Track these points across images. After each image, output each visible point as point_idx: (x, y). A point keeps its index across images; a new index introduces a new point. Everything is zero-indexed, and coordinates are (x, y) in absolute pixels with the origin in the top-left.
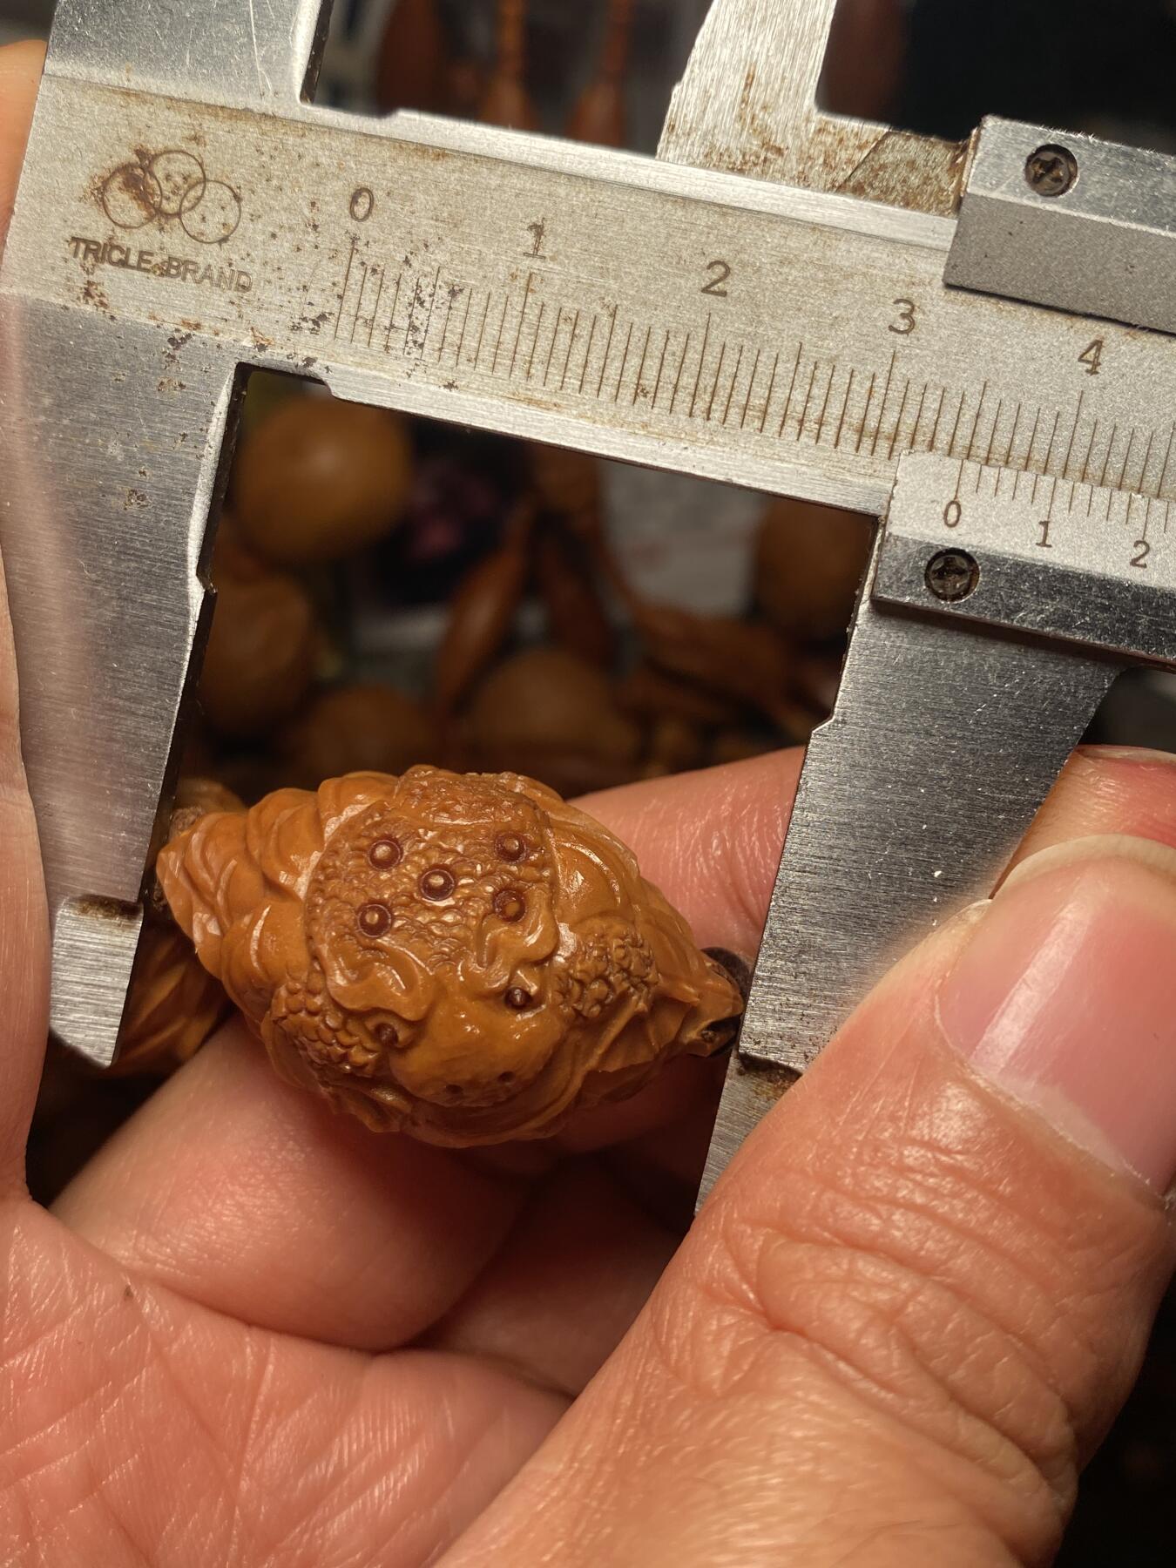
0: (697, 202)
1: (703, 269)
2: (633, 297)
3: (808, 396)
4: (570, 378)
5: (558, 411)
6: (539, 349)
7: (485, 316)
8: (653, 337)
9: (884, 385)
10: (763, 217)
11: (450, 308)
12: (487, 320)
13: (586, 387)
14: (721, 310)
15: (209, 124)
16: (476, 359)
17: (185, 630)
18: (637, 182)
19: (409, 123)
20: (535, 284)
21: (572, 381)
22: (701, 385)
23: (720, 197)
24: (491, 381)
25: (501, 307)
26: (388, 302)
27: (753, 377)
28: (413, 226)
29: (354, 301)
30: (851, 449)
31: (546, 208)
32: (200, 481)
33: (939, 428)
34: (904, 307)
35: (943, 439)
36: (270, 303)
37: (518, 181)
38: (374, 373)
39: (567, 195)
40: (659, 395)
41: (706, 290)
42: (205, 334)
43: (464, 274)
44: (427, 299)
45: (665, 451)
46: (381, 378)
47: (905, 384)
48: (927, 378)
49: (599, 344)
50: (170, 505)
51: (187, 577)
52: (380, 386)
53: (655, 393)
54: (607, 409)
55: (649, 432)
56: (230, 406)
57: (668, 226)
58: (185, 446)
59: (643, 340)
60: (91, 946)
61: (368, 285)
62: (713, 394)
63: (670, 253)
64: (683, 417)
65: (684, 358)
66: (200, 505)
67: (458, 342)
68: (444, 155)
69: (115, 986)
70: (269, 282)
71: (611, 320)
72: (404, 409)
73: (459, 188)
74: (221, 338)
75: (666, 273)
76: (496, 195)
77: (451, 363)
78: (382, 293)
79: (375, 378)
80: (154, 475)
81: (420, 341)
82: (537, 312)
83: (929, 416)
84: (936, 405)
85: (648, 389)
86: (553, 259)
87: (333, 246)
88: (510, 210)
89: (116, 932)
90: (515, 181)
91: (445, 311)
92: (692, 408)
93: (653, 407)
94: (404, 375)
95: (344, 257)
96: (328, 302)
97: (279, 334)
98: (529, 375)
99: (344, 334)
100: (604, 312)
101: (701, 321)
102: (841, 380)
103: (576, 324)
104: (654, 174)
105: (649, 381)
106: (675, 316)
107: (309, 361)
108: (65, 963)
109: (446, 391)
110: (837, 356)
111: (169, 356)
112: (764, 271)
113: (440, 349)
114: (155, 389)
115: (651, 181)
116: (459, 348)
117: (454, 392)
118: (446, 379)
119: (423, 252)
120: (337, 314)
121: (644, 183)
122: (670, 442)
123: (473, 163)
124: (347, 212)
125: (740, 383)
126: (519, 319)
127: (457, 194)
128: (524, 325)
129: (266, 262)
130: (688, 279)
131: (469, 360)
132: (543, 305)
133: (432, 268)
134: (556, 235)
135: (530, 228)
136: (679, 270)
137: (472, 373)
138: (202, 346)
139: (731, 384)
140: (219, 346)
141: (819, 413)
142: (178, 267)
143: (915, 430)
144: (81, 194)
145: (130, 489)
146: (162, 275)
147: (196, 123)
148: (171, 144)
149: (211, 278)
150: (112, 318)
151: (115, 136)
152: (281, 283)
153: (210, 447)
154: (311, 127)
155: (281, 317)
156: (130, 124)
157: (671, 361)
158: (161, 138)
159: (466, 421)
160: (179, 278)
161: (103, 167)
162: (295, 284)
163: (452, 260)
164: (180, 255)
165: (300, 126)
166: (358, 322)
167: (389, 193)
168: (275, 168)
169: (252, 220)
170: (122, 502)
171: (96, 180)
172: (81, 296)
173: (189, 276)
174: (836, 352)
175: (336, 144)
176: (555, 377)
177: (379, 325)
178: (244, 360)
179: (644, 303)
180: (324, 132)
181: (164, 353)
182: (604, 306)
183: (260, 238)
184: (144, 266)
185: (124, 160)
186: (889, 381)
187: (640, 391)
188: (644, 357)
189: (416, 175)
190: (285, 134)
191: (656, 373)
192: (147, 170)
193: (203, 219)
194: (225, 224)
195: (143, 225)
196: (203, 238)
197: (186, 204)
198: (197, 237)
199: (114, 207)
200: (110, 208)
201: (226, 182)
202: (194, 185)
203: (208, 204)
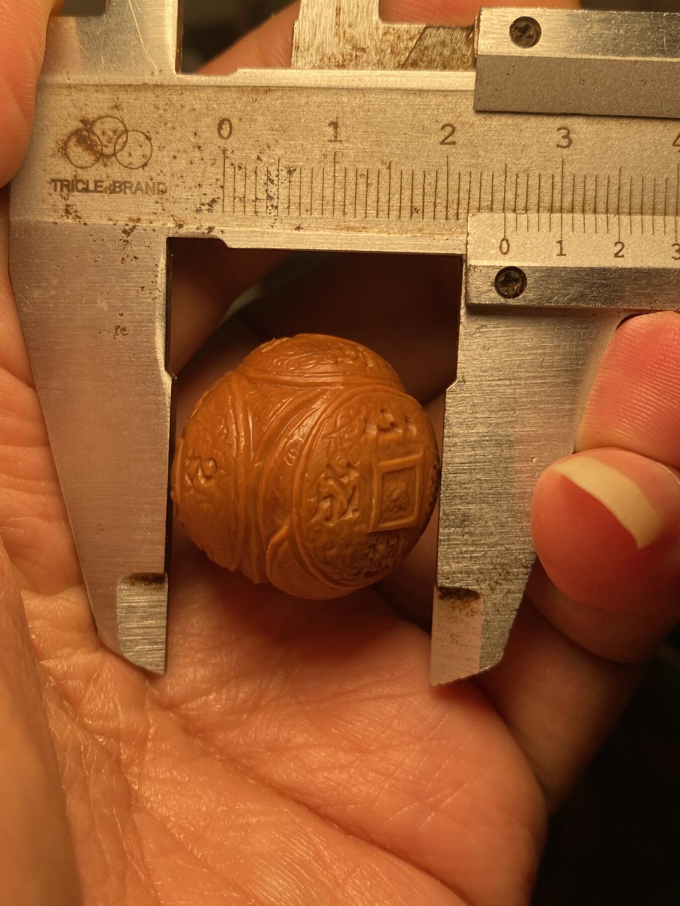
0: (428, 91)
1: (439, 131)
2: (399, 155)
3: (516, 194)
4: (370, 210)
5: (366, 231)
6: (348, 197)
7: (312, 183)
8: (415, 177)
9: (560, 180)
11: (290, 182)
12: (314, 185)
13: (381, 214)
14: (454, 153)
15: (123, 96)
16: (311, 209)
18: (389, 86)
19: (245, 74)
20: (338, 158)
21: (371, 211)
22: (450, 200)
23: (441, 86)
24: (323, 221)
25: (321, 176)
26: (252, 185)
27: (480, 189)
28: (258, 136)
29: (231, 188)
31: (338, 111)
32: (157, 313)
33: (597, 200)
34: (563, 132)
35: (601, 206)
36: (180, 198)
37: (317, 98)
38: (253, 229)
39: (349, 101)
40: (425, 211)
41: (443, 143)
42: (144, 224)
43: (295, 159)
44: (275, 178)
45: (435, 243)
46: (255, 231)
47: (572, 178)
48: (587, 172)
49: (384, 185)
50: (141, 330)
51: (160, 372)
52: (256, 237)
53: (423, 210)
54: (395, 225)
55: (423, 234)
56: (167, 265)
57: (413, 109)
58: (145, 294)
59: (410, 180)
60: (140, 604)
61: (238, 177)
62: (458, 204)
63: (417, 125)
64: (443, 221)
65: (436, 186)
66: (159, 328)
67: (298, 201)
68: (269, 89)
69: (159, 625)
70: (178, 186)
71: (388, 171)
72: (273, 247)
73: (282, 108)
74: (154, 225)
75: (416, 137)
76: (305, 109)
77: (297, 214)
78: (248, 181)
79: (252, 232)
80: (129, 315)
81: (275, 204)
82: (343, 174)
83: (590, 193)
84: (593, 187)
85: (418, 208)
86: (347, 141)
87: (212, 157)
88: (316, 116)
89: (155, 592)
90: (315, 98)
91: (287, 184)
92: (447, 215)
93: (423, 218)
94: (269, 227)
95: (220, 162)
96: (215, 191)
97: (189, 216)
98: (344, 213)
99: (228, 209)
100: (384, 167)
101: (443, 162)
102: (534, 182)
103: (367, 177)
104: (399, 79)
105: (418, 203)
106: (427, 162)
107: (211, 229)
108: (124, 617)
109: (297, 232)
110: (529, 168)
111: (124, 241)
112: (476, 125)
113: (288, 207)
114: (119, 263)
115: (398, 83)
116: (300, 205)
117: (302, 232)
118: (295, 225)
119: (267, 151)
120: (222, 198)
121: (394, 86)
122: (437, 237)
123: (288, 92)
124: (217, 135)
125: (473, 194)
126: (333, 180)
127: (282, 112)
128: (337, 183)
129: (173, 174)
130: (431, 138)
131: (307, 211)
132: (346, 170)
133: (275, 159)
134: (346, 127)
135: (330, 125)
136: (424, 133)
137: (310, 218)
138: (144, 232)
139: (468, 196)
140: (154, 230)
141: (525, 204)
142: (120, 187)
143: (584, 204)
144: (52, 153)
145: (115, 325)
146: (111, 193)
147: (115, 97)
148: (102, 113)
149: (141, 190)
150: (85, 224)
151: (66, 114)
152: (186, 185)
153: (160, 292)
154: (185, 88)
155: (188, 206)
156: (74, 105)
157: (429, 190)
158: (95, 110)
159: (311, 248)
160: (122, 193)
161: (62, 134)
162: (193, 184)
163: (286, 153)
164: (119, 179)
165: (179, 88)
166: (236, 200)
167: (240, 120)
168: (168, 116)
169: (160, 150)
170: (112, 334)
171: (60, 142)
172: (64, 214)
173: (127, 190)
174: (527, 166)
175: (202, 95)
176: (361, 211)
177: (249, 200)
178: (171, 235)
179: (407, 157)
180: (195, 89)
181: (121, 240)
182: (383, 163)
183: (167, 160)
184: (98, 189)
185: (75, 128)
186: (563, 177)
187: (414, 210)
188: (412, 190)
189: (256, 105)
190: (171, 95)
191: (421, 198)
192: (89, 130)
193: (130, 154)
194: (143, 156)
195: (93, 164)
196: (132, 166)
197: (118, 147)
198: (129, 167)
199: (74, 157)
200: (71, 158)
201: (140, 130)
202: (121, 135)
203: (132, 145)
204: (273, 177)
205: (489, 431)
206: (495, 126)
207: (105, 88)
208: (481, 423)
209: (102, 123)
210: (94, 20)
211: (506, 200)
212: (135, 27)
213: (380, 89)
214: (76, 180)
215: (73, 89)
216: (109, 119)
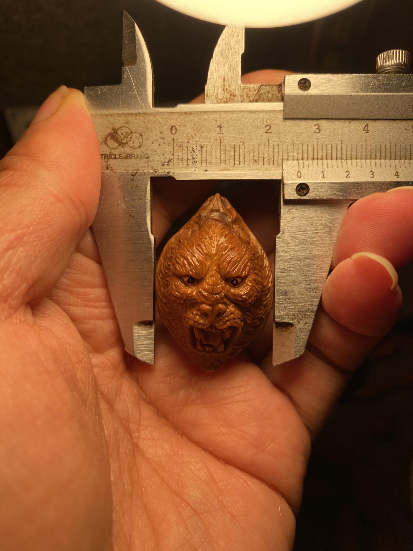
0: (259, 111)
1: (264, 128)
3: (298, 153)
5: (235, 171)
6: (227, 157)
7: (211, 151)
8: (255, 147)
10: (276, 112)
11: (202, 151)
12: (212, 152)
13: (241, 163)
14: (271, 137)
16: (211, 163)
17: (151, 248)
18: (243, 110)
19: (182, 107)
20: (222, 141)
21: (237, 162)
22: (270, 156)
24: (216, 167)
25: (215, 148)
26: (186, 153)
27: (283, 152)
28: (187, 133)
29: (177, 155)
31: (221, 121)
33: (332, 154)
34: (317, 126)
35: (334, 157)
36: (155, 160)
37: (212, 116)
38: (186, 172)
39: (225, 117)
41: (266, 132)
42: (140, 171)
43: (204, 142)
46: (187, 173)
47: (321, 145)
48: (327, 143)
49: (242, 152)
50: (140, 217)
51: (149, 234)
52: (188, 175)
53: (259, 161)
54: (247, 167)
55: (259, 171)
56: (150, 189)
57: (253, 119)
58: (141, 201)
59: (253, 149)
60: (143, 334)
61: (180, 150)
62: (274, 158)
63: (255, 125)
64: (267, 165)
65: (264, 150)
66: (148, 215)
67: (206, 159)
68: (192, 113)
69: (151, 343)
70: (154, 155)
71: (243, 145)
72: (195, 179)
73: (197, 121)
74: (145, 171)
75: (255, 130)
76: (207, 120)
77: (205, 165)
78: (184, 152)
79: (186, 173)
80: (135, 210)
81: (196, 161)
82: (224, 147)
83: (329, 152)
84: (330, 149)
85: (257, 160)
86: (225, 133)
87: (168, 142)
88: (212, 124)
89: (149, 329)
91: (200, 152)
92: (269, 162)
93: (259, 164)
94: (194, 171)
95: (172, 144)
96: (170, 156)
97: (159, 167)
98: (225, 164)
99: (176, 164)
101: (266, 141)
102: (305, 147)
103: (235, 148)
105: (256, 158)
106: (259, 141)
107: (169, 173)
108: (137, 340)
109: (205, 172)
113: (201, 162)
114: (131, 189)
115: (246, 109)
117: (207, 172)
118: (204, 169)
119: (192, 139)
120: (173, 159)
122: (265, 172)
123: (199, 114)
124: (170, 133)
125: (280, 154)
126: (220, 150)
127: (197, 122)
128: (222, 151)
129: (152, 150)
130: (261, 131)
131: (209, 163)
132: (225, 145)
133: (195, 142)
134: (225, 127)
135: (218, 127)
136: (258, 129)
137: (211, 166)
138: (140, 175)
139: (277, 154)
140: (144, 174)
141: (301, 157)
142: (129, 156)
143: (327, 156)
144: (100, 143)
145: (129, 215)
146: (126, 159)
147: (126, 119)
148: (121, 125)
149: (139, 157)
150: (115, 173)
151: (106, 127)
152: (157, 154)
153: (148, 200)
154: (156, 113)
155: (159, 163)
156: (109, 123)
157: (261, 152)
158: (118, 124)
159: (212, 179)
160: (130, 159)
161: (105, 135)
162: (161, 154)
163: (200, 139)
164: (129, 153)
165: (153, 114)
166: (179, 160)
167: (180, 126)
168: (149, 126)
169: (146, 140)
170: (128, 219)
171: (103, 139)
172: (106, 169)
173: (133, 158)
174: (302, 141)
175: (163, 116)
176: (232, 163)
177: (184, 160)
178: (152, 176)
179: (251, 139)
180: (160, 114)
181: (131, 178)
182: (241, 142)
183: (149, 144)
184: (120, 158)
185: (110, 132)
186: (317, 145)
187: (255, 161)
188: (254, 153)
189: (186, 120)
190: (150, 117)
191: (258, 156)
192: (116, 133)
193: (134, 143)
194: (139, 143)
195: (118, 147)
196: (134, 147)
197: (128, 140)
199: (110, 144)
200: (109, 145)
201: (137, 132)
202: (129, 135)
203: (134, 138)
204: (195, 150)
205: (295, 254)
206: (288, 125)
207: (122, 115)
208: (292, 251)
209: (121, 130)
210: (116, 86)
211: (294, 156)
212: (134, 89)
213: (238, 111)
214: (111, 154)
215: (109, 116)
216: (124, 128)
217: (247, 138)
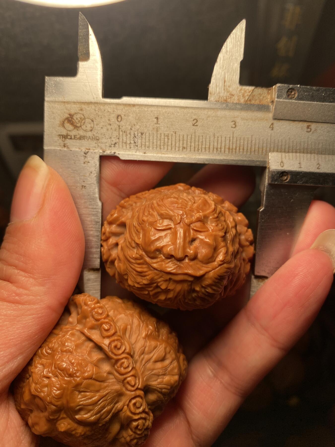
0: (188, 108)
1: (192, 121)
6: (161, 143)
8: (184, 137)
10: (202, 109)
11: (142, 137)
12: (150, 138)
13: (172, 149)
14: (197, 129)
15: (83, 106)
16: (149, 147)
17: (99, 212)
18: (176, 105)
19: (126, 100)
20: (158, 130)
21: (169, 148)
22: (196, 145)
24: (153, 151)
25: (152, 135)
26: (129, 138)
27: (206, 142)
28: (131, 121)
29: (122, 139)
30: (228, 153)
31: (158, 114)
33: (244, 146)
34: (234, 123)
36: (104, 142)
37: (151, 109)
38: (129, 153)
39: (162, 110)
41: (193, 125)
42: (91, 151)
43: (143, 130)
44: (137, 136)
47: (236, 138)
48: (240, 137)
49: (174, 139)
50: (91, 187)
51: (97, 201)
52: (130, 156)
53: (187, 148)
54: (178, 152)
55: (187, 156)
57: (183, 113)
58: (92, 175)
59: (182, 138)
61: (124, 135)
62: (198, 147)
63: (185, 119)
64: (193, 152)
65: (191, 140)
68: (135, 106)
70: (103, 138)
71: (175, 134)
72: (136, 159)
74: (94, 151)
75: (184, 123)
76: (147, 112)
77: (144, 148)
78: (128, 137)
80: (87, 182)
81: (137, 145)
83: (242, 143)
84: (243, 141)
86: (161, 124)
87: (115, 128)
88: (151, 115)
91: (141, 138)
92: (195, 150)
93: (186, 151)
94: (135, 152)
95: (118, 130)
96: (116, 140)
97: (107, 148)
98: (160, 148)
99: (121, 146)
100: (174, 133)
101: (193, 132)
102: (223, 139)
103: (168, 136)
105: (185, 146)
106: (188, 132)
107: (115, 153)
109: (144, 154)
111: (85, 156)
112: (204, 120)
113: (141, 146)
114: (83, 164)
115: (179, 105)
116: (145, 145)
117: (146, 154)
118: (144, 152)
119: (134, 127)
120: (118, 142)
122: (191, 157)
123: (141, 106)
124: (116, 121)
125: (203, 143)
126: (156, 137)
127: (139, 113)
128: (158, 138)
129: (101, 134)
130: (189, 124)
132: (161, 134)
133: (137, 130)
134: (161, 119)
135: (155, 118)
136: (187, 122)
137: (149, 150)
138: (91, 153)
139: (201, 144)
140: (95, 153)
141: (220, 146)
142: (83, 138)
144: (59, 125)
145: (82, 185)
146: (80, 140)
147: (81, 106)
148: (76, 112)
149: (90, 139)
150: (71, 150)
151: (64, 112)
152: (106, 137)
153: (97, 174)
154: (105, 104)
155: (107, 145)
156: (66, 109)
157: (189, 141)
158: (74, 111)
160: (83, 140)
161: (62, 119)
162: (108, 137)
163: (140, 127)
164: (83, 135)
165: (103, 103)
166: (123, 143)
167: (125, 116)
168: (100, 113)
169: (97, 125)
170: (81, 188)
171: (61, 122)
172: (63, 147)
173: (86, 139)
174: (221, 134)
175: (111, 107)
176: (166, 148)
177: (128, 143)
178: (101, 155)
179: (181, 130)
180: (109, 104)
181: (83, 156)
182: (173, 132)
183: (99, 129)
184: (75, 138)
185: (67, 117)
186: (233, 138)
187: (184, 148)
188: (183, 141)
189: (130, 111)
190: (100, 106)
191: (186, 144)
192: (72, 118)
193: (86, 127)
194: (91, 127)
195: (73, 130)
196: (87, 131)
197: (82, 124)
198: (86, 131)
200: (66, 127)
201: (90, 118)
202: (83, 120)
203: (87, 123)
206: (211, 120)
207: (77, 103)
209: (76, 115)
211: (215, 145)
213: (172, 106)
214: (68, 135)
215: (67, 104)
216: (79, 114)
217: (179, 129)
